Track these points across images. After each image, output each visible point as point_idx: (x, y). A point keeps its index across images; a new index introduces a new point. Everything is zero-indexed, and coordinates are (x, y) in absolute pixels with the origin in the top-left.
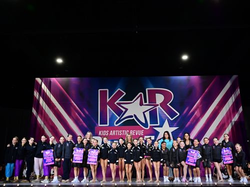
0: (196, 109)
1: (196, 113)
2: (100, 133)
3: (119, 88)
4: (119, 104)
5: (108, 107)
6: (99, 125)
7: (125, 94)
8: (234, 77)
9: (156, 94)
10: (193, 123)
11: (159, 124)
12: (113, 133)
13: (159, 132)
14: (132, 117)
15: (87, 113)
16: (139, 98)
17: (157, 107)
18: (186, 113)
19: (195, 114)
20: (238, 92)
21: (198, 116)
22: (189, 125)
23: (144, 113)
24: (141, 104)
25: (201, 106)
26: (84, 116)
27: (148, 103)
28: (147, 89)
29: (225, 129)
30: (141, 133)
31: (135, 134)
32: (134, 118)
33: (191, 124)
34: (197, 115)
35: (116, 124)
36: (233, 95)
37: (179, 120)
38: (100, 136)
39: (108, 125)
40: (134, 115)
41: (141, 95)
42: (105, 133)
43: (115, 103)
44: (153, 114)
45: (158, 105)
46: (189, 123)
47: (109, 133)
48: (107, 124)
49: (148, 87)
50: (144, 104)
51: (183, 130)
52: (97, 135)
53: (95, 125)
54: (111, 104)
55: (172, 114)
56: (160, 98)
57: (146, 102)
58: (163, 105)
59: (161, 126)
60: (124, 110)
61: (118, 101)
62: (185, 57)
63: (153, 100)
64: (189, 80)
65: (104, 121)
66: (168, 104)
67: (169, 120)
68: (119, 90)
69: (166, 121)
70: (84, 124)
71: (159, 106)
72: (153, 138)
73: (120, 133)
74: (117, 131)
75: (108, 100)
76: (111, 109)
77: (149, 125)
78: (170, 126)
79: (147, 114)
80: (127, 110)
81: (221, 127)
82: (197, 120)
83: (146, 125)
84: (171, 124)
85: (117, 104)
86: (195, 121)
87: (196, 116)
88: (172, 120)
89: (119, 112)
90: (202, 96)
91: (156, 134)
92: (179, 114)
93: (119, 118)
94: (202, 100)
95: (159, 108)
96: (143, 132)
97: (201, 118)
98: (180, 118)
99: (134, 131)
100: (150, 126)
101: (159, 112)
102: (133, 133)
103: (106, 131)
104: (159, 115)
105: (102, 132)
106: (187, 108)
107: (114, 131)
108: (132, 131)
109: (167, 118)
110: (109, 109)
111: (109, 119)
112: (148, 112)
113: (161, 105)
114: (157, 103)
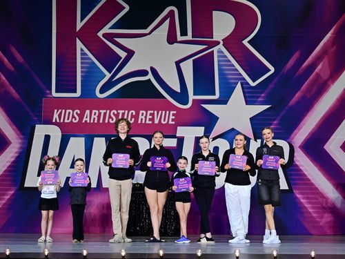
0: (319, 58)
1: (319, 67)
2: (56, 116)
4: (109, 37)
5: (79, 45)
6: (54, 94)
7: (127, 8)
10: (308, 96)
11: (217, 96)
12: (91, 117)
13: (217, 118)
14: (144, 73)
15: (20, 58)
16: (168, 20)
17: (215, 49)
19: (317, 70)
21: (325, 75)
22: (298, 102)
23: (178, 63)
24: (172, 39)
25: (335, 47)
26: (9, 66)
27: (189, 37)
30: (168, 118)
31: (152, 120)
33: (303, 98)
34: (321, 75)
35: (102, 91)
37: (272, 86)
38: (56, 124)
39: (78, 94)
41: (171, 14)
42: (71, 116)
43: (100, 34)
44: (203, 67)
46: (298, 95)
47: (81, 116)
48: (75, 91)
50: (180, 38)
51: (283, 113)
52: (48, 121)
53: (44, 95)
54: (89, 35)
55: (255, 69)
56: (223, 24)
57: (184, 33)
58: (232, 42)
59: (223, 101)
60: (123, 54)
61: (106, 30)
63: (203, 29)
65: (66, 83)
66: (245, 42)
67: (245, 86)
69: (239, 87)
70: (12, 91)
71: (221, 46)
72: (200, 131)
73: (110, 116)
74: (103, 112)
75: (79, 25)
76: (86, 51)
77: (192, 97)
78: (247, 104)
79: (188, 68)
80: (131, 54)
82: (321, 88)
83: (182, 97)
84: (251, 97)
86: (315, 89)
87: (318, 75)
88: (253, 84)
89: (110, 61)
91: (209, 121)
92: (272, 70)
93: (108, 75)
94: (336, 33)
95: (220, 52)
96: (173, 115)
97: (333, 82)
98: (275, 81)
99: (149, 112)
100: (194, 100)
101: (219, 61)
102: (146, 117)
103: (71, 111)
104: (220, 70)
105: (61, 112)
106: (296, 55)
107: (94, 111)
108: (145, 112)
109: (239, 79)
110: (82, 50)
111: (82, 77)
112: (190, 61)
113: (227, 42)
114: (215, 39)
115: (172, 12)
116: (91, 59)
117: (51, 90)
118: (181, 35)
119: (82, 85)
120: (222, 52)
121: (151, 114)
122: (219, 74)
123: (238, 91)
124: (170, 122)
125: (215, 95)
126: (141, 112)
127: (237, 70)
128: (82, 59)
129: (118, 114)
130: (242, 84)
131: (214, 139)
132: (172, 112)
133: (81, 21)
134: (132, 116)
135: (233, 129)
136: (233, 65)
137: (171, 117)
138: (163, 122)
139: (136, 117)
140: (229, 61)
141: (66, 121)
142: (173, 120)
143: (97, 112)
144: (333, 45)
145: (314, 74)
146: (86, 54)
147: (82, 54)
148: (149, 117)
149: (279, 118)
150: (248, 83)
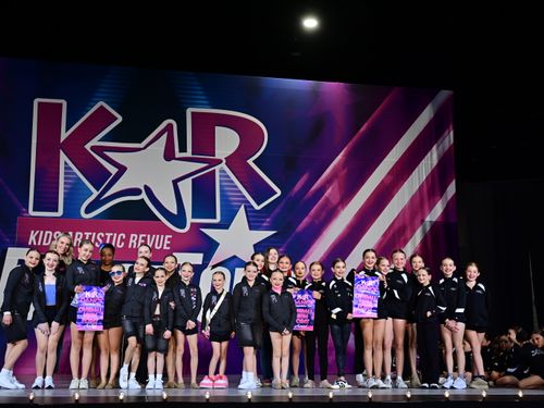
0: (329, 182)
1: (329, 191)
2: (32, 238)
3: (103, 99)
4: (98, 150)
5: (63, 157)
6: (31, 212)
7: (120, 119)
8: (444, 95)
9: (217, 128)
10: (317, 222)
11: (218, 220)
13: (218, 244)
14: (136, 192)
16: (165, 135)
17: (217, 168)
18: (299, 191)
19: (326, 194)
20: (449, 138)
21: (335, 199)
22: (306, 229)
23: (175, 183)
24: (169, 155)
25: (345, 171)
27: (189, 154)
28: (189, 111)
29: (405, 242)
30: (164, 242)
32: (143, 196)
33: (311, 224)
34: (331, 199)
35: (87, 211)
36: (434, 148)
37: (278, 210)
39: (60, 213)
40: (147, 188)
41: (169, 128)
42: (50, 238)
43: (88, 147)
44: (203, 187)
45: (221, 162)
46: (306, 220)
48: (56, 210)
49: (193, 105)
50: (178, 155)
51: (290, 239)
52: (23, 244)
53: (19, 213)
55: (260, 192)
56: (227, 142)
57: (183, 149)
58: (236, 161)
59: (225, 225)
60: (113, 170)
61: (95, 142)
62: (310, 23)
64: (316, 94)
65: (46, 200)
66: (250, 162)
67: (249, 209)
68: (102, 107)
69: (242, 209)
71: (223, 165)
72: (198, 258)
73: (96, 239)
74: (87, 234)
75: (64, 135)
76: (71, 165)
77: (190, 220)
78: (251, 228)
79: (186, 188)
80: (122, 169)
81: (394, 235)
82: (331, 214)
83: (179, 219)
84: (255, 222)
85: (92, 148)
86: (324, 214)
87: (327, 200)
88: (257, 208)
89: (99, 177)
90: (350, 144)
91: (208, 247)
92: (279, 193)
93: (96, 193)
94: (348, 155)
95: (222, 171)
96: (169, 239)
97: (343, 208)
98: (282, 204)
99: (141, 236)
100: (192, 224)
101: (221, 181)
102: (137, 241)
103: (51, 233)
104: (221, 191)
105: (39, 234)
106: (304, 178)
107: (77, 234)
108: (136, 236)
109: (243, 202)
110: (66, 163)
111: (65, 193)
112: (189, 180)
113: (230, 161)
114: (217, 157)
115: (170, 126)
116: (75, 174)
117: (27, 208)
118: (180, 151)
119: (65, 204)
120: (224, 171)
121: (143, 238)
122: (221, 196)
123: (241, 215)
124: (165, 248)
125: (215, 218)
126: (132, 235)
127: (240, 192)
128: (65, 173)
129: (106, 237)
130: (245, 207)
131: (214, 267)
132: (167, 237)
133: (67, 131)
134: (122, 240)
135: (235, 257)
136: (236, 187)
137: (167, 242)
138: (157, 247)
139: (126, 241)
140: (232, 182)
141: (44, 244)
142: (168, 245)
143: (81, 234)
144: (344, 168)
145: (323, 198)
146: (70, 169)
147: (65, 168)
148: (141, 241)
149: (285, 245)
150: (252, 207)
